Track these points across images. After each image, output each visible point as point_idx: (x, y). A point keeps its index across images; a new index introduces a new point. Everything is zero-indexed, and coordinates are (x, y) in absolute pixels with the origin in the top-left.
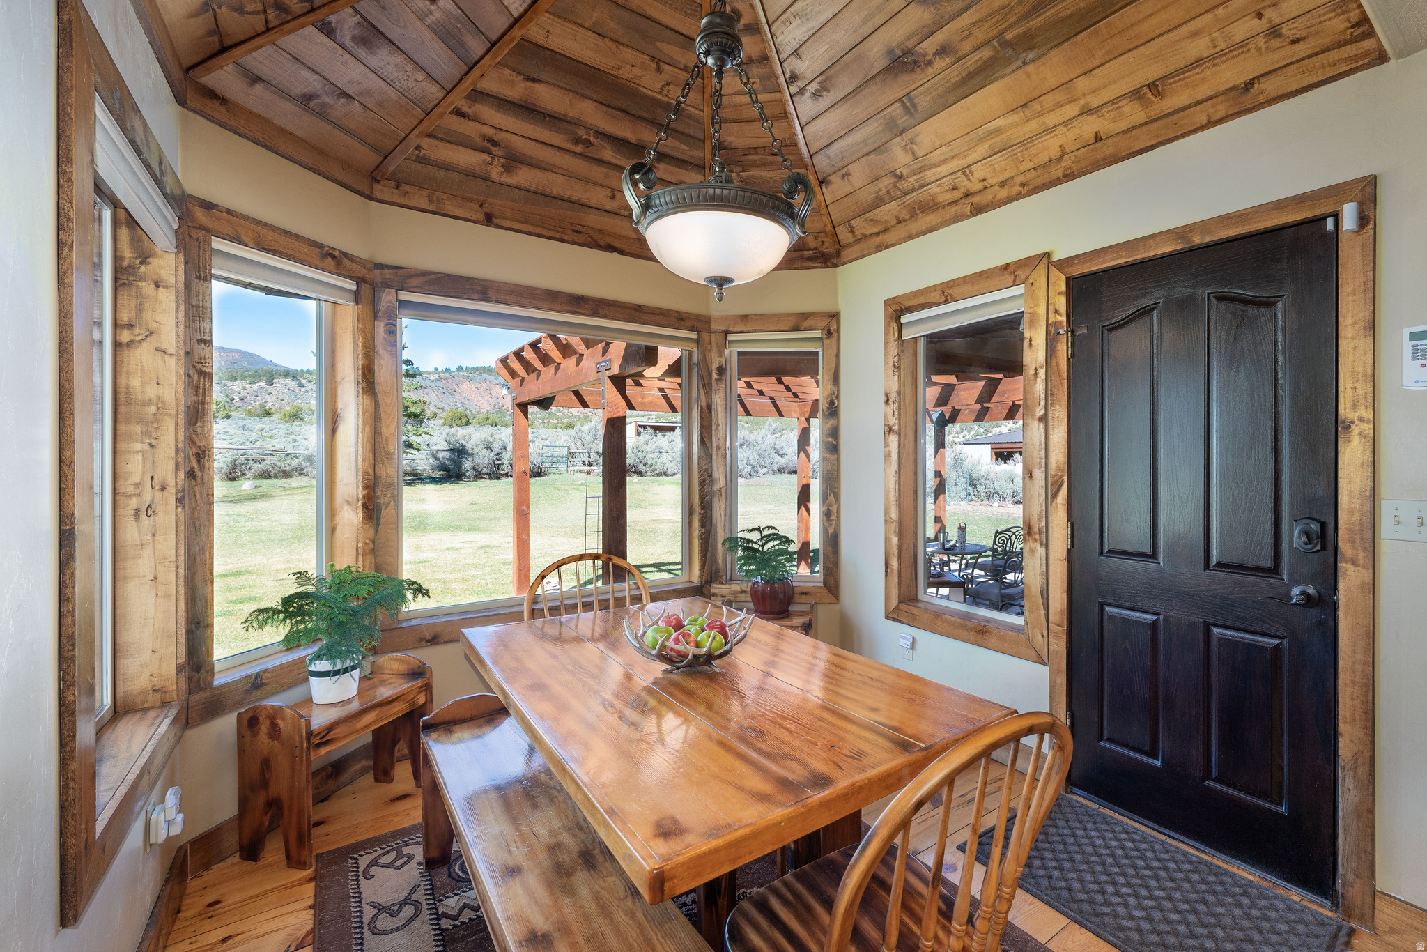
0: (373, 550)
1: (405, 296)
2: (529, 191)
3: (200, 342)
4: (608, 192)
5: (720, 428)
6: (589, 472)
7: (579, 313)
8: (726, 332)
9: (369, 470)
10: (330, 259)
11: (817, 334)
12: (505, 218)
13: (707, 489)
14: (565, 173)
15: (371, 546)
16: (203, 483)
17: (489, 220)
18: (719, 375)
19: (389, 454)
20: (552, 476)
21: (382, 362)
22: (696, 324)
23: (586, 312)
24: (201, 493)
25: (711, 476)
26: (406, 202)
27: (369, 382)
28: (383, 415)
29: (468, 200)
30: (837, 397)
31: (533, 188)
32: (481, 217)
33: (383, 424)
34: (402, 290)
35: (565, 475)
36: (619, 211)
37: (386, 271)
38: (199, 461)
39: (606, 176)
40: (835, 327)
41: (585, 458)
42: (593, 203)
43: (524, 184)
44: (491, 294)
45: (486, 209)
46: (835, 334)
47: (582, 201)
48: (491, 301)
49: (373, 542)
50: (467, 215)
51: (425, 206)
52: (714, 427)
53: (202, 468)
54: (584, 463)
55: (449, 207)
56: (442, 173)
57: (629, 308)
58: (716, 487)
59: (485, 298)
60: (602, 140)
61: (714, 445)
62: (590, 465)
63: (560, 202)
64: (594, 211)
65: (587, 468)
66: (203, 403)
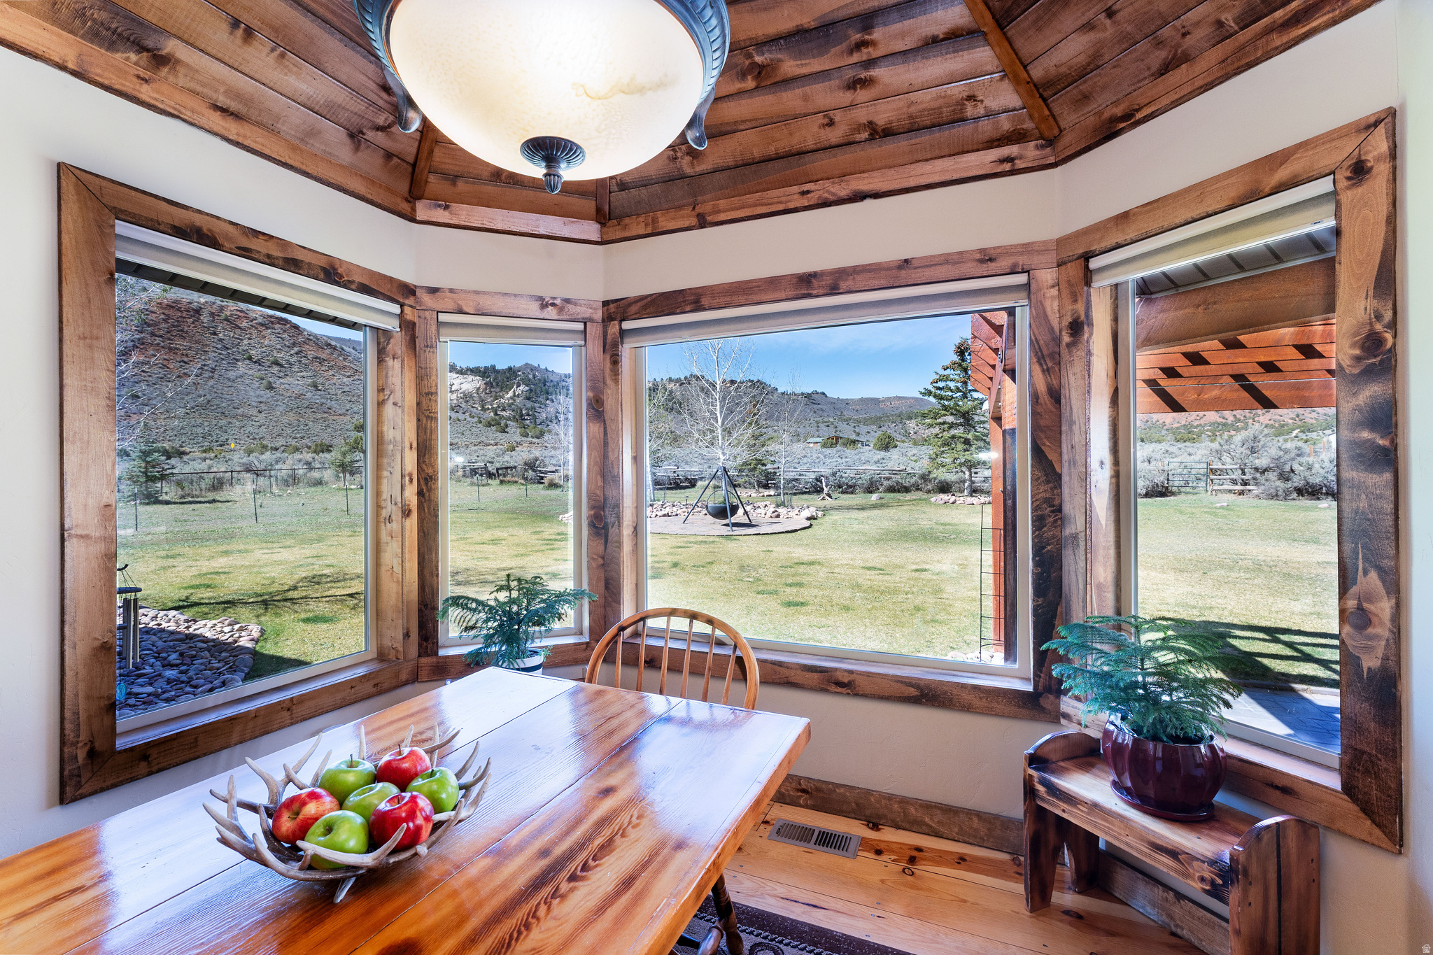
0: (603, 565)
1: (627, 325)
2: (729, 168)
3: (427, 394)
4: (820, 119)
5: (1076, 428)
6: (1241, 493)
7: (810, 296)
8: (1087, 257)
9: (598, 492)
10: (550, 308)
11: (1325, 185)
12: (719, 212)
13: (1048, 532)
14: (754, 123)
15: (601, 561)
16: (430, 500)
17: (703, 223)
18: (1072, 335)
19: (614, 477)
20: (1181, 497)
21: (609, 391)
22: (1022, 260)
23: (821, 291)
24: (429, 508)
25: (1060, 510)
26: (627, 234)
27: (597, 411)
28: (609, 440)
29: (680, 207)
30: (1393, 325)
31: (731, 164)
32: (694, 221)
33: (610, 449)
34: (624, 320)
35: (1203, 495)
36: (852, 138)
37: (612, 306)
38: (427, 484)
39: (806, 98)
40: (1384, 147)
41: (1237, 475)
42: (810, 144)
43: (721, 163)
44: (705, 301)
45: (698, 210)
46: (1382, 170)
47: (796, 148)
48: (705, 309)
49: (603, 558)
50: (680, 224)
51: (642, 232)
52: (1064, 428)
53: (429, 490)
54: (1234, 482)
55: (664, 224)
56: (643, 191)
57: (889, 269)
58: (1068, 531)
59: (698, 308)
60: (770, 51)
61: (1065, 457)
62: (1245, 483)
63: (770, 164)
64: (817, 155)
65: (1239, 487)
66: (430, 440)
